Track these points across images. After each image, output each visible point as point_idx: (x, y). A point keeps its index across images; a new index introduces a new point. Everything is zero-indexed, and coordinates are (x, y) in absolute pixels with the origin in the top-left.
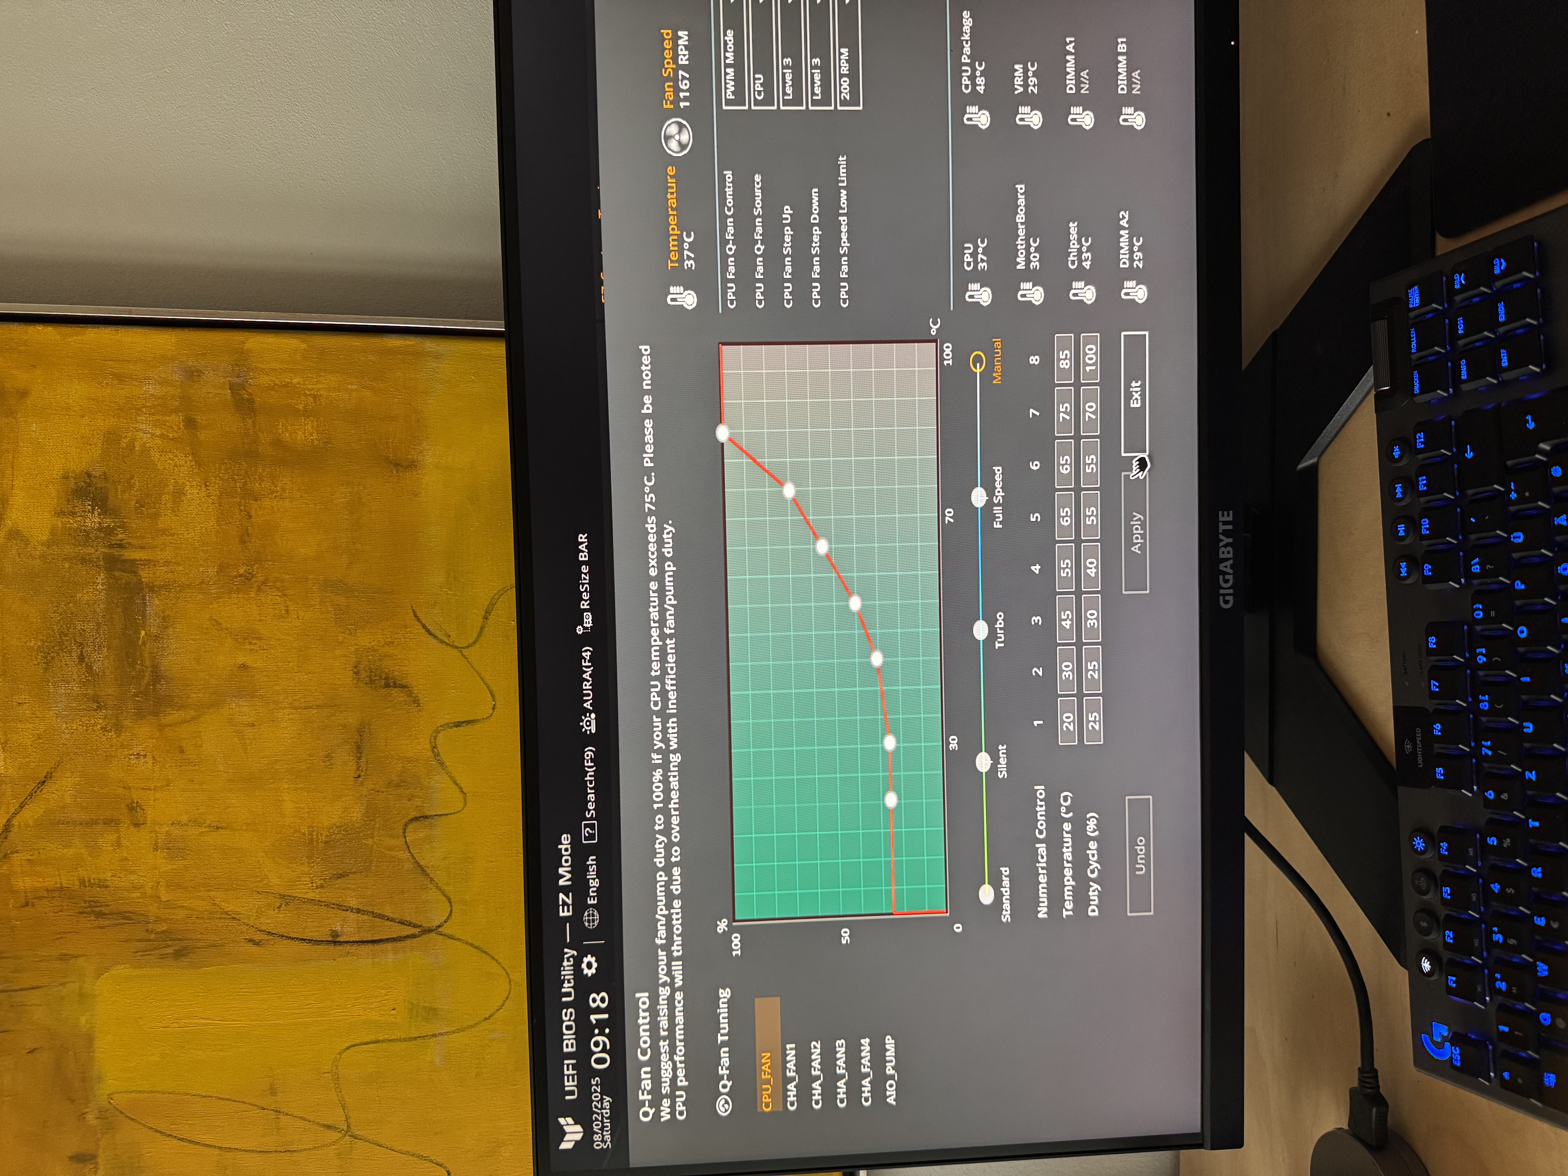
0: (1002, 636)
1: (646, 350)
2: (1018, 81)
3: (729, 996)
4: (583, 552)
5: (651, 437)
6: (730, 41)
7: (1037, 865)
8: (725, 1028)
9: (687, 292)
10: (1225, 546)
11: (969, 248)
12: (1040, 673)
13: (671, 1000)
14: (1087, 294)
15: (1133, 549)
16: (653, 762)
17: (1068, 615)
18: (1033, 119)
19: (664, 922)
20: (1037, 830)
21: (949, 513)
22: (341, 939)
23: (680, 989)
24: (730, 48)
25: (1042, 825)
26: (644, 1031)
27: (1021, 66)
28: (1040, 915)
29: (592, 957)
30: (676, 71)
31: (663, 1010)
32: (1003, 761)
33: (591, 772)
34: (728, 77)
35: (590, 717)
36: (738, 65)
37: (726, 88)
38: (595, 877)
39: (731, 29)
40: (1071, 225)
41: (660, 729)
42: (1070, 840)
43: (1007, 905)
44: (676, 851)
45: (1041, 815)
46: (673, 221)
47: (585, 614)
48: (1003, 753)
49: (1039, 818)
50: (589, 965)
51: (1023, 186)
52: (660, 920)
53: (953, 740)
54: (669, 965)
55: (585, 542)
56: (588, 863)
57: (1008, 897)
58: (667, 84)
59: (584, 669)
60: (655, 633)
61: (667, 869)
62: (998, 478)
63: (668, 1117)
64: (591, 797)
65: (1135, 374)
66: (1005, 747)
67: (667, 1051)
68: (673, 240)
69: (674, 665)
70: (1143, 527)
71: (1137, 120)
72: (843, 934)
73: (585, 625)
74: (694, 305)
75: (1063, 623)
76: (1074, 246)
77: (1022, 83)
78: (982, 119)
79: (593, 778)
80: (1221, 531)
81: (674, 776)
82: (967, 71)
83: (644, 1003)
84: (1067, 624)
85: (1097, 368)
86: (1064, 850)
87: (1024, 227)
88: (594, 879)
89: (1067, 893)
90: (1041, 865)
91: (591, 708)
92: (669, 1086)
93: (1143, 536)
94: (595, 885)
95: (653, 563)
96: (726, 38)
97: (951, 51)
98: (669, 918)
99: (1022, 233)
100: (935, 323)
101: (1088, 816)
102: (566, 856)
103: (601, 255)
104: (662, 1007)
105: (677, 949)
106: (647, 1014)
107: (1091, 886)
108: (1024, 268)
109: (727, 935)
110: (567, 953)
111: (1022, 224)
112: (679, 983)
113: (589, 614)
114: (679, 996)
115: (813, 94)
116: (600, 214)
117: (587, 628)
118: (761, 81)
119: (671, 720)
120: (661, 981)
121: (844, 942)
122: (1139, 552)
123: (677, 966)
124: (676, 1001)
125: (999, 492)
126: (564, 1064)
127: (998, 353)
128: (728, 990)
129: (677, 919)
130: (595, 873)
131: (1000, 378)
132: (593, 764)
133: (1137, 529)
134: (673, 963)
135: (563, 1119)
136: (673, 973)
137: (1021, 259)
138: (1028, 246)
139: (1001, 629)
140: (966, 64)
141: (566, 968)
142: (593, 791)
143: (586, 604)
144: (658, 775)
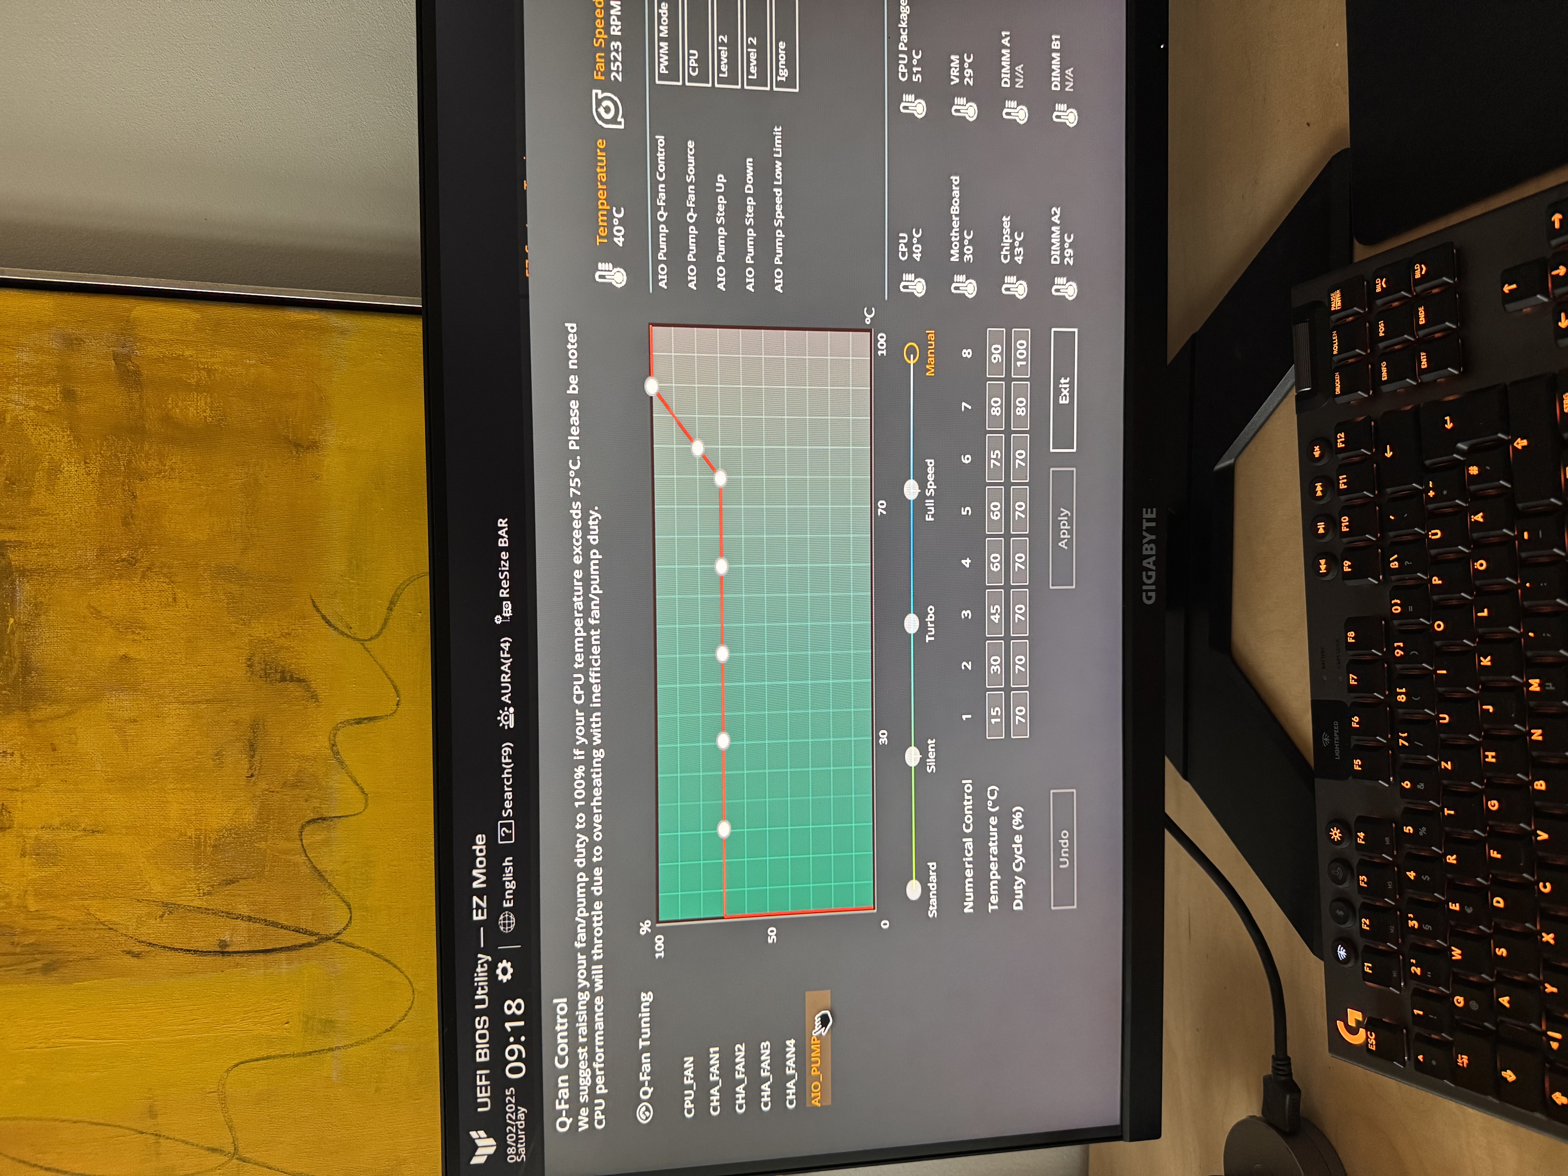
0: (933, 629)
1: (572, 328)
2: (954, 72)
3: (651, 1000)
4: (503, 537)
5: (577, 418)
6: (664, 14)
7: (964, 859)
8: (646, 1033)
9: (616, 270)
10: (1149, 543)
11: (904, 238)
12: (970, 667)
13: (590, 1005)
14: (1019, 289)
15: (1060, 544)
16: (575, 758)
17: (997, 609)
18: (968, 110)
19: (584, 925)
20: (964, 825)
21: (882, 505)
22: (230, 949)
23: (599, 994)
24: (665, 21)
25: (969, 818)
26: (562, 1037)
27: (958, 57)
28: (966, 910)
29: (507, 962)
30: (608, 42)
31: (582, 1015)
32: (932, 755)
33: (508, 769)
34: (661, 51)
35: (508, 711)
36: (672, 39)
37: (659, 63)
38: (512, 878)
39: (666, 2)
40: (1004, 219)
41: (582, 724)
42: (996, 834)
43: (933, 900)
44: (598, 851)
45: (968, 810)
46: (602, 195)
47: (504, 603)
48: (932, 748)
49: (966, 812)
50: (504, 971)
51: (958, 178)
52: (580, 923)
53: (883, 734)
54: (588, 969)
55: (505, 528)
56: (504, 864)
57: (935, 892)
58: (598, 54)
59: (502, 660)
60: (579, 623)
61: (589, 870)
62: (931, 470)
63: (587, 1126)
64: (509, 795)
65: (1064, 370)
66: (934, 741)
67: (586, 1058)
68: (602, 215)
69: (598, 657)
70: (1070, 523)
71: (1070, 117)
72: (770, 933)
73: (504, 614)
74: (624, 283)
75: (992, 617)
76: (1007, 241)
77: (958, 74)
78: (917, 108)
79: (510, 776)
80: (1144, 528)
81: (597, 773)
82: (904, 59)
83: (562, 1009)
84: (996, 618)
85: (1027, 363)
86: (991, 844)
87: (958, 219)
88: (510, 881)
89: (992, 887)
90: (967, 859)
91: (510, 702)
92: (588, 1094)
93: (1070, 532)
94: (512, 887)
95: (578, 550)
96: (660, 11)
97: (889, 38)
98: (589, 920)
99: (956, 225)
100: (870, 312)
101: (1014, 810)
102: (481, 857)
103: (526, 228)
104: (581, 1013)
105: (597, 953)
106: (565, 1020)
107: (1016, 880)
108: (958, 260)
109: (650, 936)
110: (480, 959)
111: (956, 215)
112: (599, 987)
113: (509, 602)
114: (599, 1001)
115: (749, 73)
116: (525, 185)
117: (506, 618)
118: (696, 57)
119: (595, 715)
120: (580, 986)
121: (770, 941)
122: (1066, 548)
123: (597, 969)
124: (596, 1007)
125: (931, 485)
126: (476, 1075)
127: (931, 345)
128: (650, 993)
129: (598, 922)
130: (511, 875)
131: (933, 370)
132: (510, 761)
133: (1064, 525)
134: (593, 967)
135: (475, 1132)
136: (593, 977)
137: (955, 251)
138: (962, 239)
139: (931, 622)
140: (903, 52)
141: (480, 975)
142: (511, 789)
143: (505, 592)
144: (580, 771)
